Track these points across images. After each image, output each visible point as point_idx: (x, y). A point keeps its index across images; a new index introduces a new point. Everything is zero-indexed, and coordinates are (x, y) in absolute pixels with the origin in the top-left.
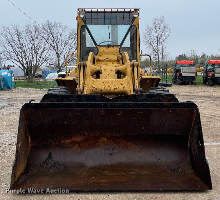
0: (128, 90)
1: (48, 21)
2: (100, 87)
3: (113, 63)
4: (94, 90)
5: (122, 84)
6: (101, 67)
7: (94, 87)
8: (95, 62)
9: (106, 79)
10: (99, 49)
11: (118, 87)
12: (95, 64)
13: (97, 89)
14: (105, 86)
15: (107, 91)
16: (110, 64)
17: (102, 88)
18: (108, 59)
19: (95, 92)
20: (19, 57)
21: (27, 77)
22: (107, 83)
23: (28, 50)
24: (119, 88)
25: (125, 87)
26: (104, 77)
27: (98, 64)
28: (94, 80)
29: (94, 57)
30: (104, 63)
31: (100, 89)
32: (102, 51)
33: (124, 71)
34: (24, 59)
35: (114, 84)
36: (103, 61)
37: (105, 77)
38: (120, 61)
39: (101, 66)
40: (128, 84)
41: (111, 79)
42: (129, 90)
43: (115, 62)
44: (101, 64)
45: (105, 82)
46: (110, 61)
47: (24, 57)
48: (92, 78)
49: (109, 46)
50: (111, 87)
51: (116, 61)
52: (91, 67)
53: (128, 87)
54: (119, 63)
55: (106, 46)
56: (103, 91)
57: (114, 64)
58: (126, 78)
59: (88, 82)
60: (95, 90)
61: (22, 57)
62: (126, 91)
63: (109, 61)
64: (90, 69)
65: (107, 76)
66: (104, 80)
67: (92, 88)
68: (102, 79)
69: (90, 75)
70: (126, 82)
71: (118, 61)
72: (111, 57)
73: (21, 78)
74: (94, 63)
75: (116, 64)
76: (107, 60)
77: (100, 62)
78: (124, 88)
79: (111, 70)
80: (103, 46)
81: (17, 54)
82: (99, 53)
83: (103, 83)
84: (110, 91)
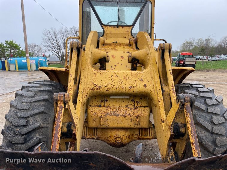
0: (152, 90)
1: (74, 27)
2: (106, 85)
3: (123, 48)
4: (95, 90)
5: (142, 80)
6: (107, 53)
7: (95, 84)
8: (100, 45)
9: (116, 72)
10: (105, 30)
11: (135, 85)
12: (100, 48)
13: (100, 87)
14: (113, 83)
15: (118, 91)
16: (120, 48)
17: (110, 86)
18: (117, 42)
19: (97, 92)
20: (56, 49)
21: (61, 62)
22: (116, 78)
23: (62, 45)
24: (138, 86)
25: (148, 85)
26: (112, 67)
27: (103, 49)
28: (96, 72)
29: (98, 38)
30: (111, 47)
31: (106, 88)
32: (108, 32)
33: (143, 58)
34: (59, 51)
35: (128, 80)
36: (110, 45)
37: (114, 67)
38: (132, 45)
39: (107, 51)
40: (152, 80)
41: (124, 71)
42: (154, 91)
43: (126, 47)
44: (108, 48)
45: (114, 76)
46: (120, 44)
47: (59, 49)
48: (93, 69)
49: (118, 26)
50: (123, 84)
51: (127, 45)
52: (93, 52)
53: (152, 85)
54: (132, 48)
55: (114, 26)
56: (111, 91)
57: (125, 49)
58: (148, 69)
59: (86, 76)
60: (97, 89)
61: (58, 49)
62: (149, 92)
63: (118, 45)
64: (90, 53)
65: (115, 66)
66: (112, 72)
67: (93, 87)
68: (109, 72)
69: (90, 64)
70: (149, 75)
71: (130, 45)
72: (121, 40)
73: (58, 62)
74: (98, 47)
75: (128, 49)
76: (116, 44)
77: (106, 46)
78: (145, 86)
79: (122, 57)
80: (110, 26)
81: (54, 47)
82: (105, 34)
83: (111, 78)
84: (123, 91)
